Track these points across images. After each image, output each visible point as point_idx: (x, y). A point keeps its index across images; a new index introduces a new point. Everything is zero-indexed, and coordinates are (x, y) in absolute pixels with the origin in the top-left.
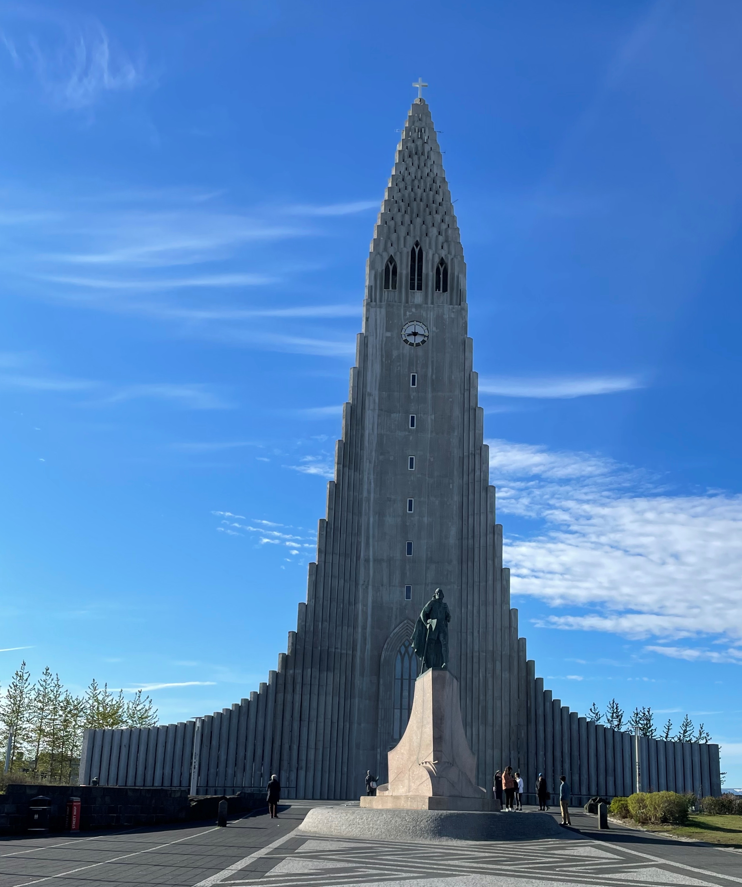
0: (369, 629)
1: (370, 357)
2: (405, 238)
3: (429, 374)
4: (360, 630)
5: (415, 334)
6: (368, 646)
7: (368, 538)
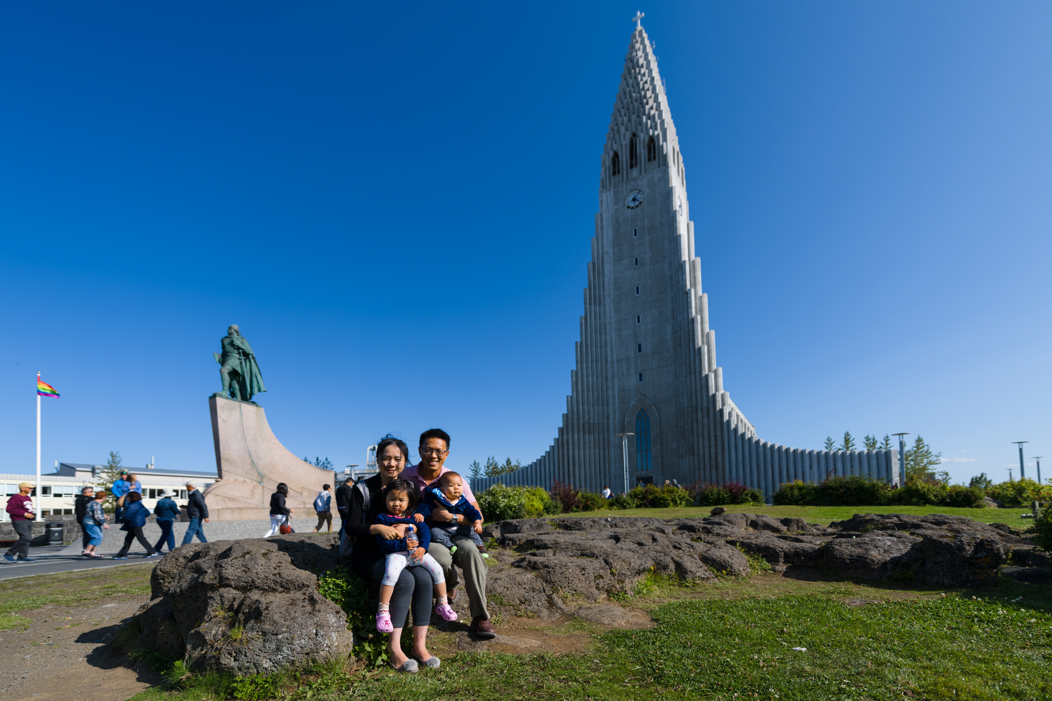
0: (617, 406)
1: (605, 228)
2: (624, 135)
3: (646, 224)
4: (611, 407)
5: (634, 200)
6: (617, 416)
7: (612, 348)
